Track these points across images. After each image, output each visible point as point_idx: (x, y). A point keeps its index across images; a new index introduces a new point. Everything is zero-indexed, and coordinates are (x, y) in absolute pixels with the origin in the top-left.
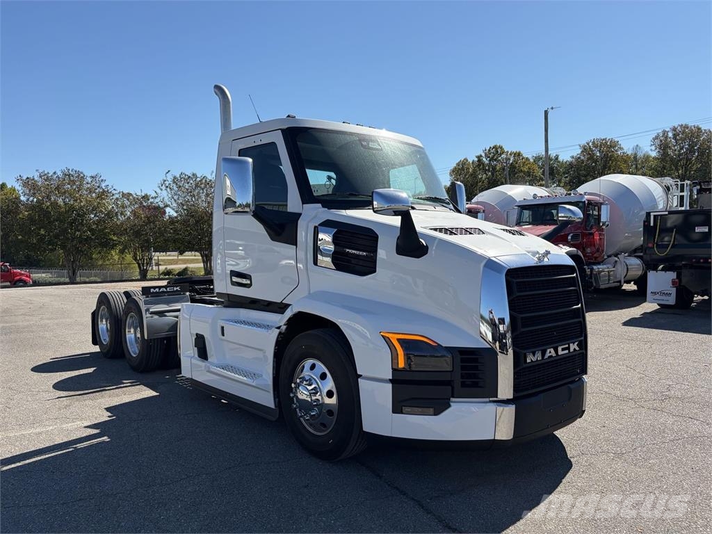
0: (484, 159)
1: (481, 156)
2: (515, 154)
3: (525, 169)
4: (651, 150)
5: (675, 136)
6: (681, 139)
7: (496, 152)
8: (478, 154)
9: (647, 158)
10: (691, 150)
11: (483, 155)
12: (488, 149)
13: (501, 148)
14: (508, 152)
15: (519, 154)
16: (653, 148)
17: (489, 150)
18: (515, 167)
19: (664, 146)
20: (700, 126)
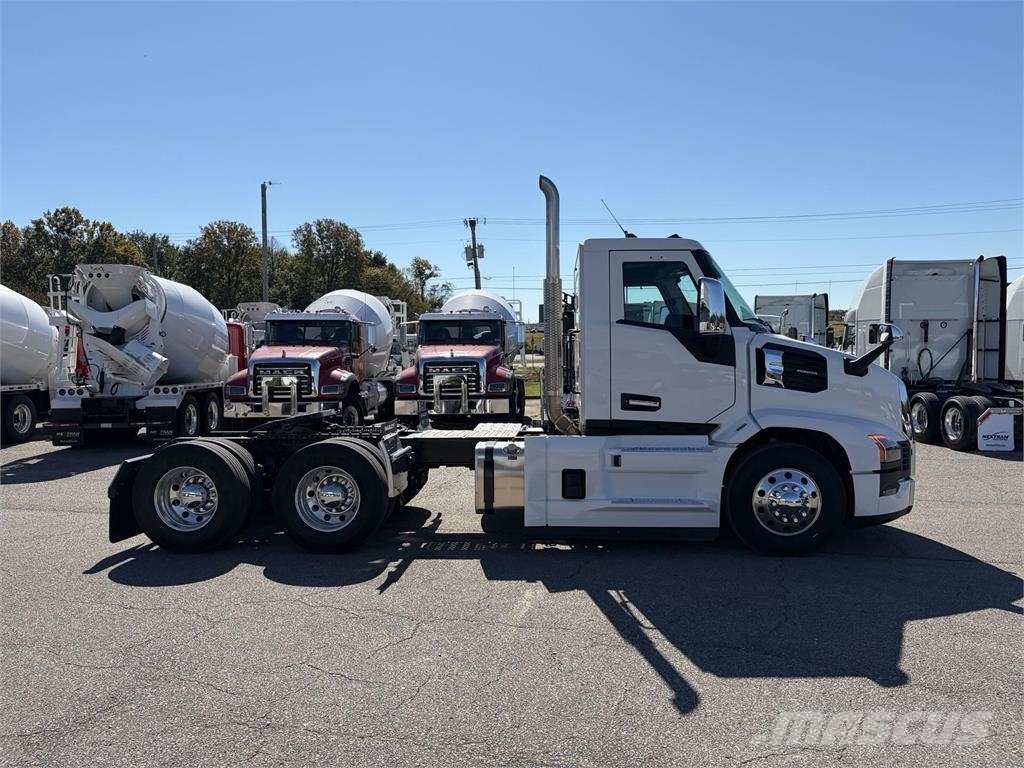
0: (47, 228)
1: (41, 222)
2: (102, 227)
3: (120, 250)
4: (293, 246)
5: (320, 231)
6: (327, 237)
7: (67, 219)
8: (37, 218)
9: (284, 255)
10: (337, 253)
11: (45, 220)
12: (53, 212)
13: (77, 213)
14: (88, 221)
15: (107, 228)
16: (295, 244)
17: (55, 214)
18: (104, 247)
19: (307, 243)
20: (347, 224)
